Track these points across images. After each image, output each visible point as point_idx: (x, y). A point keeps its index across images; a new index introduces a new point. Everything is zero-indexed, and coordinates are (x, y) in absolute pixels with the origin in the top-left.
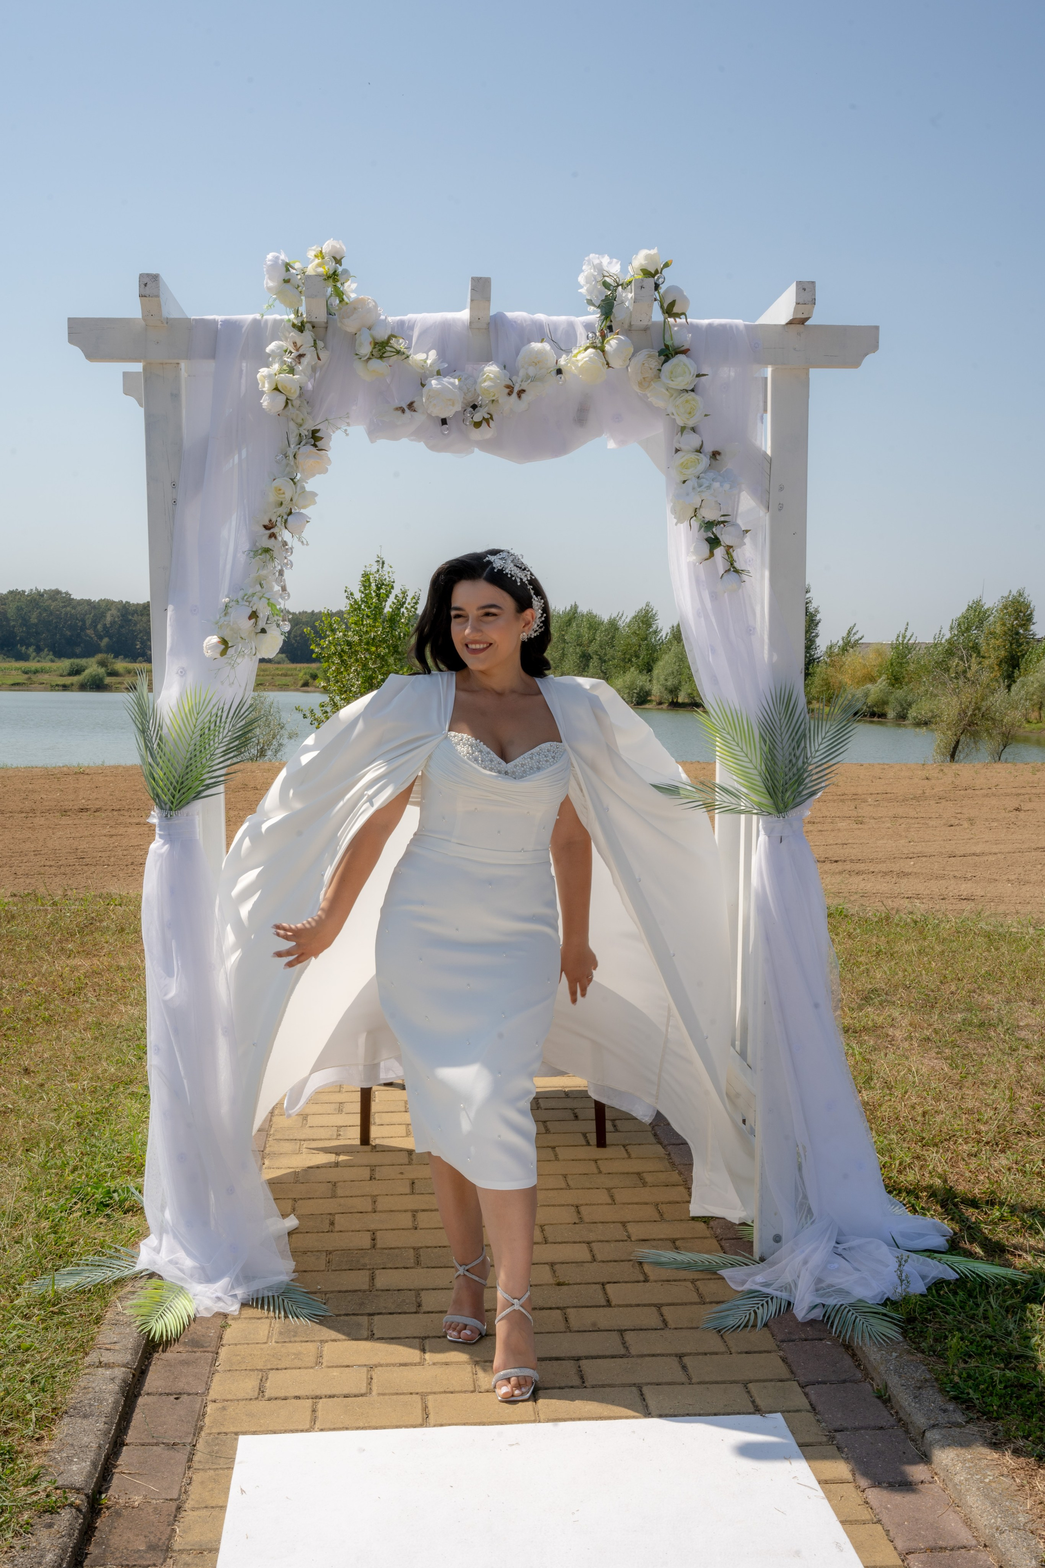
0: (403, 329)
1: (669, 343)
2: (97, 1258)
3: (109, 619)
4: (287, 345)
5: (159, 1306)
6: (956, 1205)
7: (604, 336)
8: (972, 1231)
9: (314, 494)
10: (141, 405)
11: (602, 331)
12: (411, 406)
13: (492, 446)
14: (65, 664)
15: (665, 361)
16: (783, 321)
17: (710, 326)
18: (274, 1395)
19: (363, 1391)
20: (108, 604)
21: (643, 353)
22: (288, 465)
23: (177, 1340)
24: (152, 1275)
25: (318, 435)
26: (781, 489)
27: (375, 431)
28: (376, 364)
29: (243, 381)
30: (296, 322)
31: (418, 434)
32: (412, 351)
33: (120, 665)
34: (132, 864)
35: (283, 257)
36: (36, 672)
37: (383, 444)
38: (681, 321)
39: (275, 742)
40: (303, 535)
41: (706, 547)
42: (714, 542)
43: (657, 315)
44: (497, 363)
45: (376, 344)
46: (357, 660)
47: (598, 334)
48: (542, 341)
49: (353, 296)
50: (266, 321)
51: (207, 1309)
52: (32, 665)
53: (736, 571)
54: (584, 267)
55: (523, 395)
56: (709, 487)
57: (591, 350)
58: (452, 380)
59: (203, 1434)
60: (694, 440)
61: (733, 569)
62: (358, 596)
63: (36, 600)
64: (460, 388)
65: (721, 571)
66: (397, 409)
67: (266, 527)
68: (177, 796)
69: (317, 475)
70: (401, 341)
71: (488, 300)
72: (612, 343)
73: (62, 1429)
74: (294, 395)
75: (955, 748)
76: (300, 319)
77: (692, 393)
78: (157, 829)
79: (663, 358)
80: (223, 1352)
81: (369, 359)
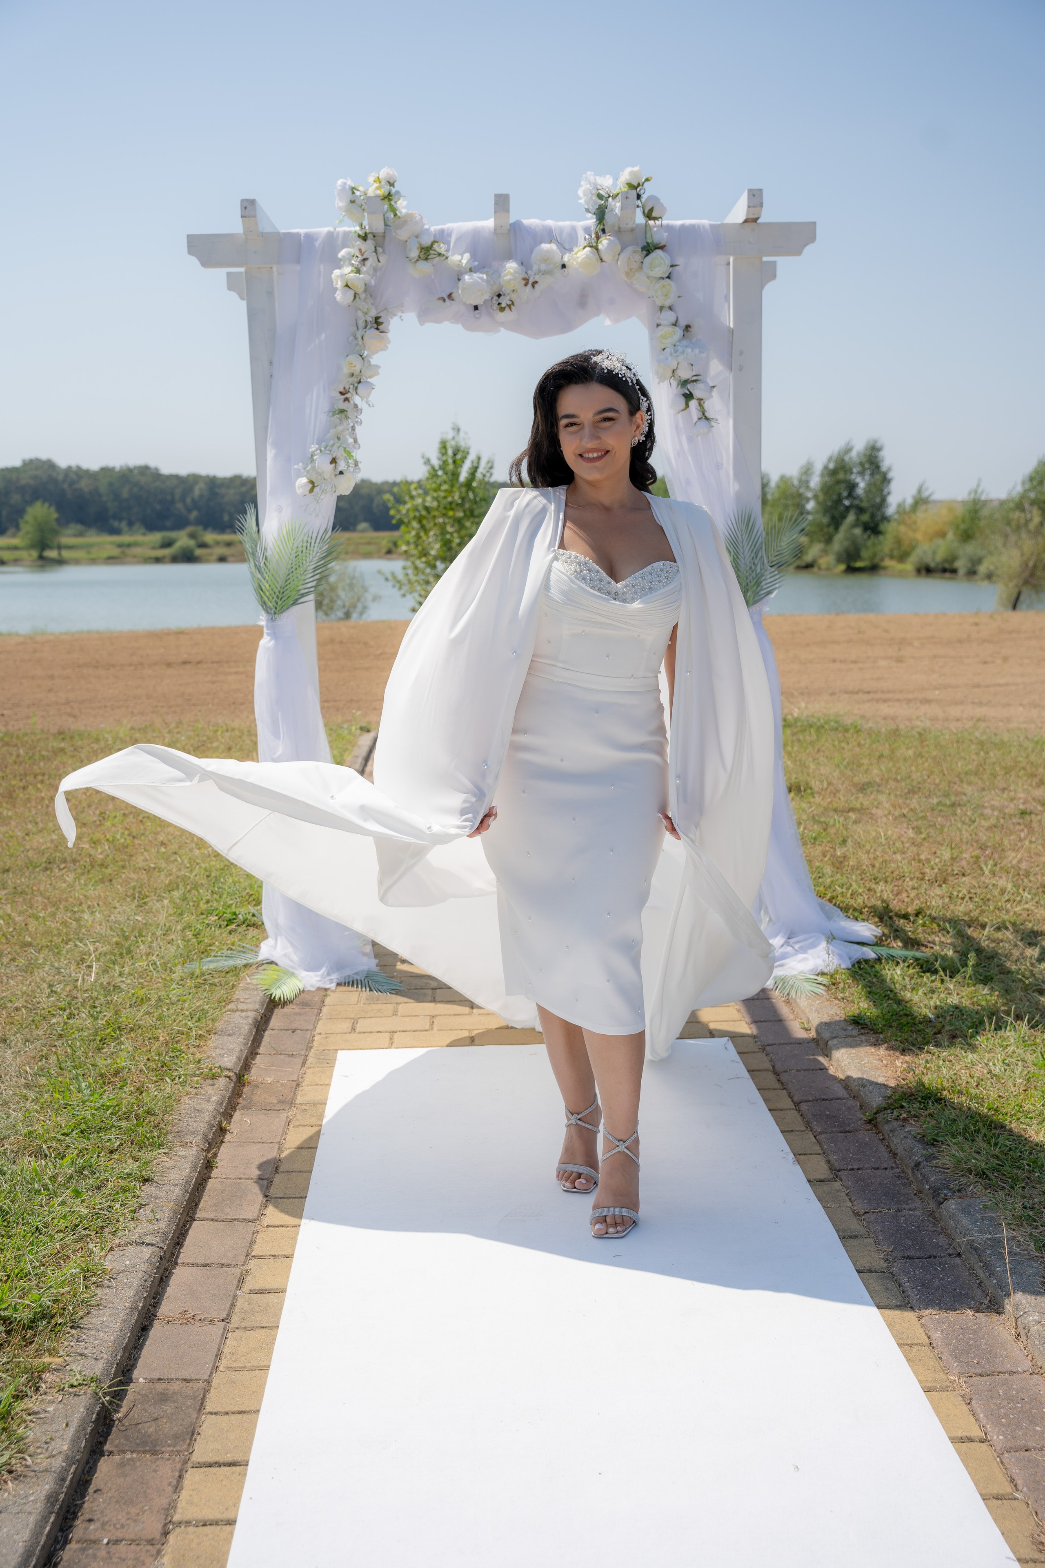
0: (442, 236)
1: (649, 241)
2: (229, 952)
3: (197, 492)
4: (354, 251)
5: (277, 981)
6: (891, 918)
7: (598, 237)
8: (897, 933)
9: (378, 367)
10: (242, 299)
11: (597, 234)
12: (450, 296)
13: (515, 327)
14: (157, 537)
15: (647, 255)
16: (741, 220)
17: (683, 226)
18: (362, 1030)
19: (427, 1027)
20: (194, 479)
21: (630, 249)
22: (357, 344)
23: (291, 1002)
24: (272, 963)
25: (380, 320)
26: (741, 353)
27: (424, 315)
28: (422, 264)
29: (322, 280)
30: (360, 233)
31: (456, 318)
32: (450, 253)
33: (210, 537)
34: (234, 703)
35: (350, 183)
36: (129, 545)
37: (429, 325)
38: (658, 223)
39: (360, 606)
40: (370, 399)
41: (682, 400)
42: (689, 396)
43: (640, 219)
44: (516, 260)
45: (422, 248)
46: (435, 524)
47: (593, 236)
48: (550, 242)
49: (404, 211)
50: (338, 233)
51: (312, 986)
52: (125, 539)
53: (707, 419)
54: (582, 183)
55: (536, 286)
56: (683, 353)
57: (588, 249)
58: (481, 275)
59: (312, 1050)
60: (670, 316)
61: (704, 417)
62: (436, 463)
64: (487, 281)
65: (695, 419)
66: (439, 299)
67: (341, 393)
68: (280, 603)
69: (380, 353)
70: (442, 245)
71: (508, 211)
72: (604, 243)
73: (213, 1041)
74: (360, 289)
75: (1017, 599)
76: (364, 231)
77: (668, 280)
78: (265, 630)
79: (645, 253)
80: (325, 1010)
81: (417, 260)
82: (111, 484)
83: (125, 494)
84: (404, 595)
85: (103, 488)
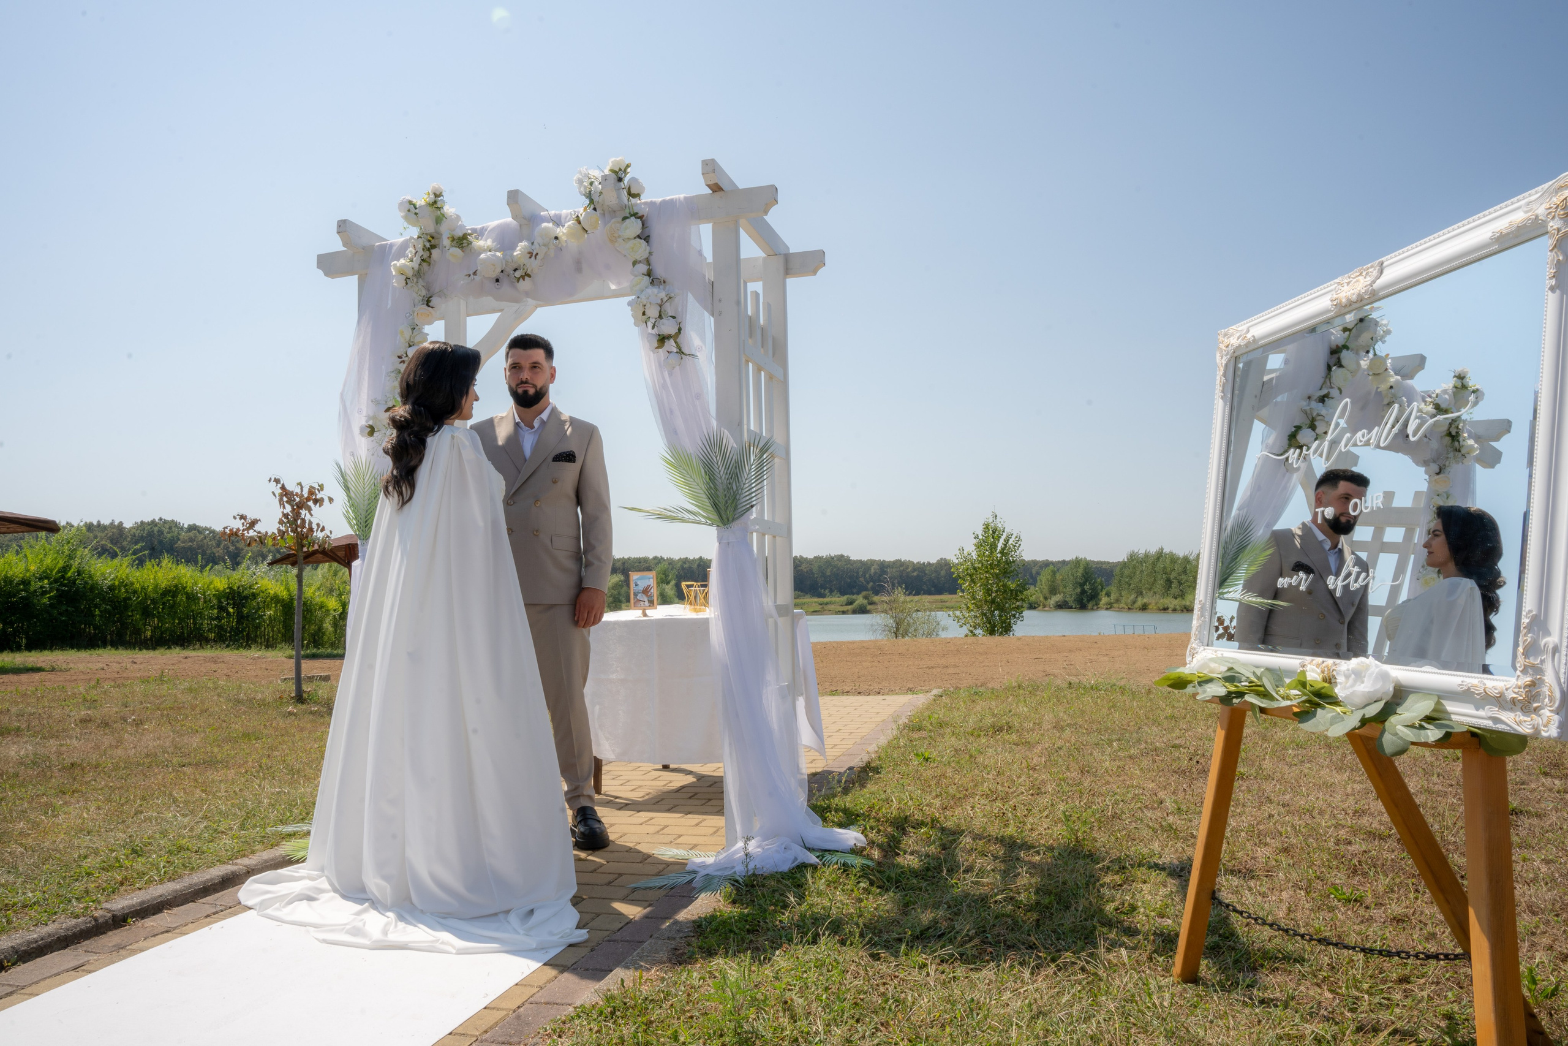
0: (473, 229)
3: (873, 571)
12: (475, 273)
14: (845, 598)
15: (623, 222)
17: (660, 201)
22: (412, 319)
25: (431, 299)
26: (720, 301)
28: (455, 250)
30: (419, 236)
32: (476, 240)
35: (408, 197)
36: (827, 604)
38: (640, 199)
43: (625, 199)
44: (525, 240)
45: (457, 240)
48: (551, 222)
49: (446, 211)
55: (537, 257)
57: (572, 222)
58: (497, 253)
60: (644, 269)
61: (681, 354)
62: (981, 538)
63: (830, 561)
64: (502, 258)
65: (671, 354)
66: (466, 274)
70: (472, 236)
71: (517, 203)
74: (409, 274)
77: (638, 239)
81: (450, 248)
82: (820, 567)
83: (828, 573)
84: (961, 626)
85: (815, 569)
